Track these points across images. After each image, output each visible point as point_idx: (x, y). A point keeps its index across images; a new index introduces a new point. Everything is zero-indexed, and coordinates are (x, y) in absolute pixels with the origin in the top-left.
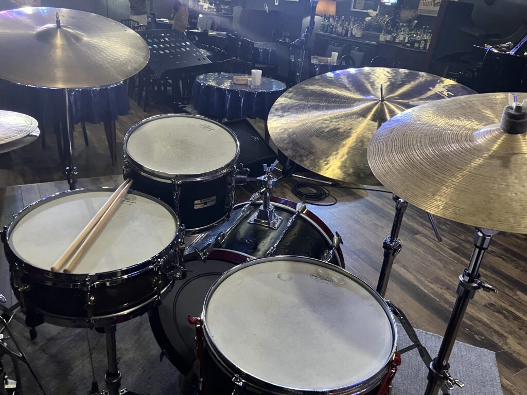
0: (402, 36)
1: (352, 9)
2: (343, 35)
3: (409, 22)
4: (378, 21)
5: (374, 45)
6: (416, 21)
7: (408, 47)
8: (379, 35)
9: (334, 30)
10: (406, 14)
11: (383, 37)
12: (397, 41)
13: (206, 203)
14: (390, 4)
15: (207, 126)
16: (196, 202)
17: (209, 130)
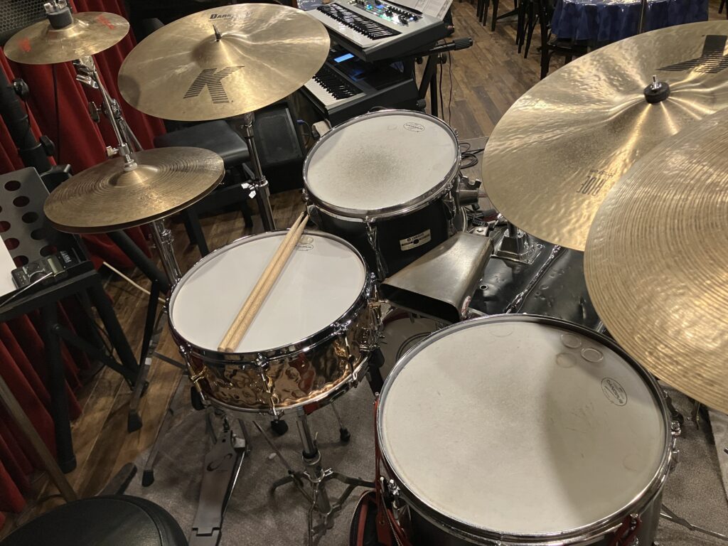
15: (413, 125)
16: (402, 242)
17: (416, 130)
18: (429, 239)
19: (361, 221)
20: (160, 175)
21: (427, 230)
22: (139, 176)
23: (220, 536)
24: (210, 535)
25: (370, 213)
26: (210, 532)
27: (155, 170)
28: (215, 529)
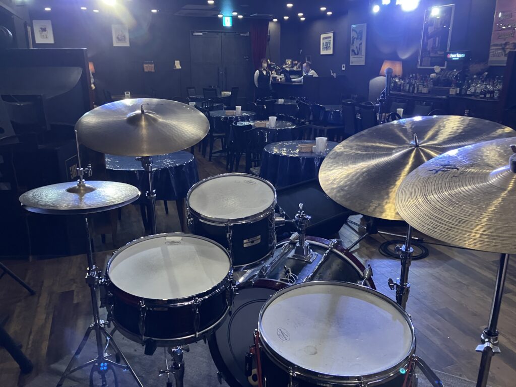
0: (473, 88)
1: (419, 67)
2: (411, 92)
3: (479, 74)
4: (446, 76)
5: (444, 99)
6: (486, 73)
7: (481, 98)
8: (449, 89)
9: (402, 88)
10: (475, 68)
11: (453, 91)
12: (468, 93)
13: (252, 242)
14: (458, 59)
15: (250, 181)
16: (245, 241)
17: (252, 183)
18: (259, 241)
21: (259, 235)
25: (229, 221)
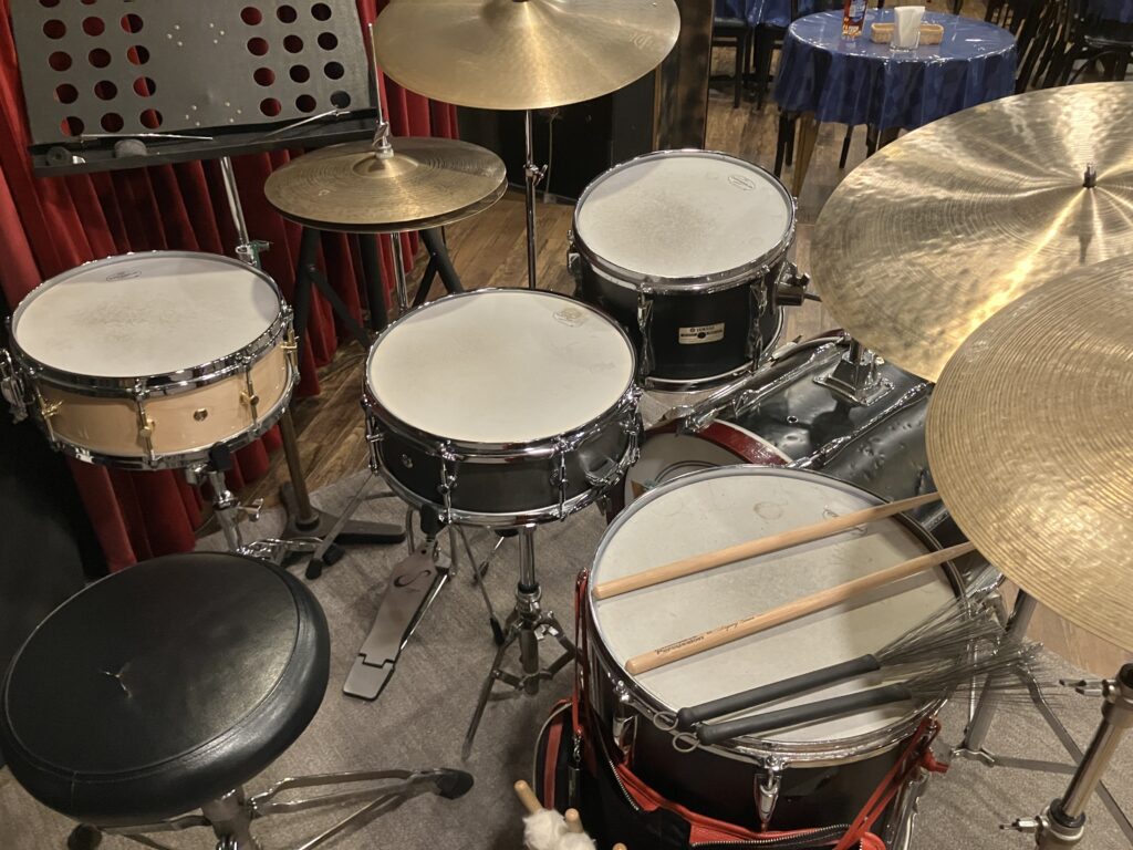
13: (701, 335)
15: (742, 179)
16: (682, 331)
17: (744, 187)
18: (720, 336)
19: (633, 287)
20: (418, 171)
21: (720, 322)
22: (392, 169)
23: (392, 671)
24: (381, 667)
25: (647, 279)
26: (381, 663)
27: (416, 164)
28: (388, 661)
